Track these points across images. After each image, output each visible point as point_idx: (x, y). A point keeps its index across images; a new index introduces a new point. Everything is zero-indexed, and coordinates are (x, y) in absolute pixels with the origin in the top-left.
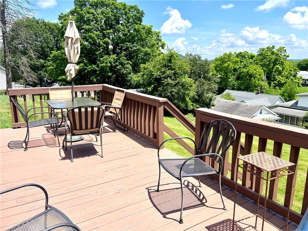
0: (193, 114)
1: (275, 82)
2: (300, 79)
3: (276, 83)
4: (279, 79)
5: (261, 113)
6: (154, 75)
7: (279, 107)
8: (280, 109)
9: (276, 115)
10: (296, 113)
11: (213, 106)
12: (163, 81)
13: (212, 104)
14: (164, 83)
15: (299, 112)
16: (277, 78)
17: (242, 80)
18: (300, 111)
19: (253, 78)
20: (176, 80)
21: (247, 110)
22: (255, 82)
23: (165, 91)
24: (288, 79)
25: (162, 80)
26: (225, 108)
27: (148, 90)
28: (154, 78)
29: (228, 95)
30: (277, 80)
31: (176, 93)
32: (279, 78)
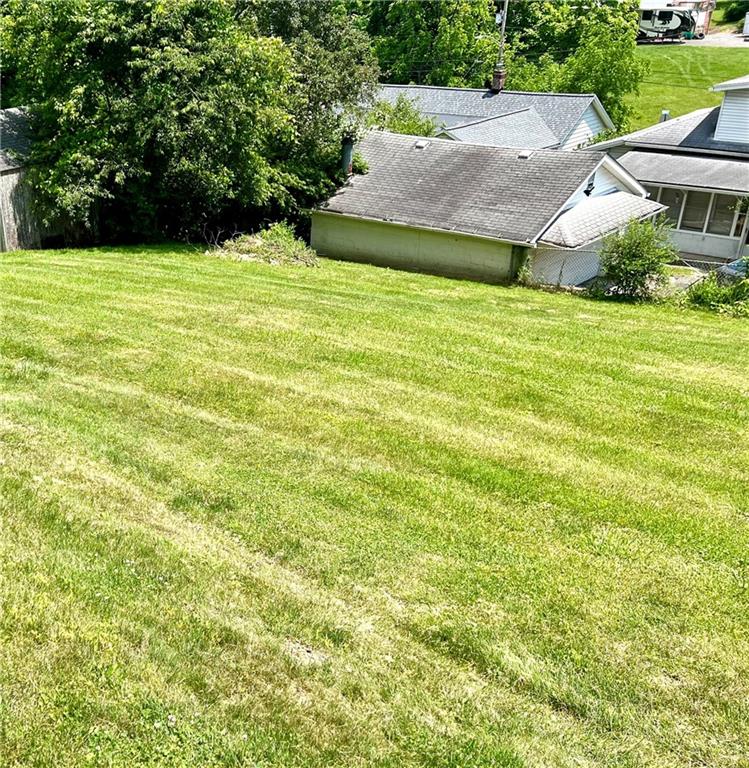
0: (289, 224)
1: (530, 31)
2: (631, 10)
3: (532, 37)
4: (548, 17)
5: (587, 193)
6: (82, 26)
7: (631, 154)
8: (638, 162)
9: (640, 195)
10: (713, 177)
11: (359, 171)
12: (138, 62)
13: (355, 161)
14: (146, 69)
15: (724, 171)
16: (539, 14)
17: (392, 32)
18: (730, 165)
19: (443, 19)
20: (205, 50)
21: (527, 179)
22: (454, 37)
23: (151, 114)
24: (585, 14)
25: (133, 56)
26: (416, 179)
27: (60, 113)
28: (84, 45)
29: (401, 110)
30: (540, 23)
31: (213, 121)
32: (546, 13)
